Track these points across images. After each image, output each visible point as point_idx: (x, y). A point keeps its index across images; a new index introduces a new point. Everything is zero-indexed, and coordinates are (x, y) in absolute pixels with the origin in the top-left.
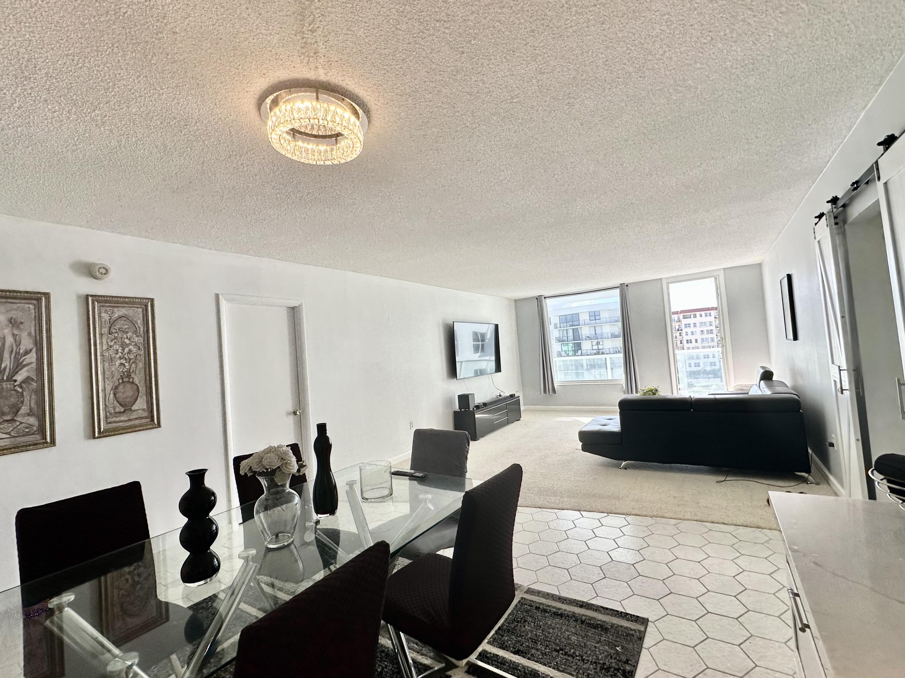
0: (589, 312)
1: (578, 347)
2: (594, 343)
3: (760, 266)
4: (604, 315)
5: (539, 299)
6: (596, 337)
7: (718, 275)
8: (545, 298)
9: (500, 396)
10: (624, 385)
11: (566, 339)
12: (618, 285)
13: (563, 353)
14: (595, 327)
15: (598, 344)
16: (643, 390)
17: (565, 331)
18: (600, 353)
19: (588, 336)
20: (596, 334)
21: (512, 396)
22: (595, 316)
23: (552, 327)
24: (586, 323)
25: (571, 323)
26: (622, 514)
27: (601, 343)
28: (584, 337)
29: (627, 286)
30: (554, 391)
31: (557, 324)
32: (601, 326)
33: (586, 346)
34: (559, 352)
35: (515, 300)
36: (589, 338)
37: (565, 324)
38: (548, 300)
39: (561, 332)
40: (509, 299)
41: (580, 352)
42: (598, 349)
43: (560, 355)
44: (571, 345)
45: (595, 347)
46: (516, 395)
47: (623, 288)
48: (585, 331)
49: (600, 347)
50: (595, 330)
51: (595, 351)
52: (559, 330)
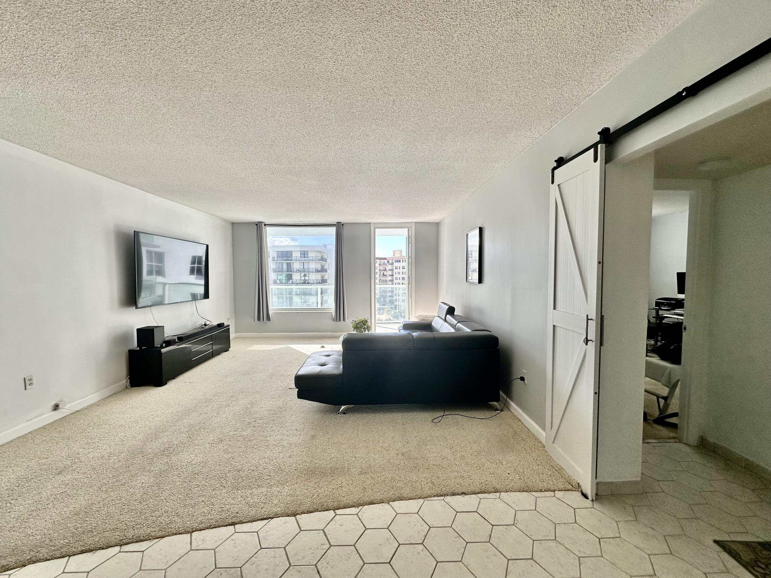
0: (301, 251)
1: (289, 277)
2: (302, 275)
3: (437, 225)
4: (311, 255)
5: (259, 226)
6: (304, 271)
7: (411, 227)
8: (265, 225)
9: (205, 325)
10: (334, 314)
11: (281, 270)
12: (335, 223)
13: (278, 281)
14: (304, 263)
15: (305, 275)
16: (355, 321)
17: (281, 264)
18: (306, 283)
19: (299, 269)
20: (304, 268)
21: (220, 325)
22: (304, 254)
23: (270, 260)
24: (297, 260)
25: (286, 258)
26: (353, 506)
27: (307, 276)
28: (295, 270)
29: (343, 225)
30: (268, 318)
31: (274, 257)
32: (308, 262)
33: (296, 277)
34: (275, 280)
35: (233, 224)
36: (299, 271)
37: (281, 258)
38: (268, 229)
39: (278, 264)
40: (226, 221)
41: (291, 281)
42: (305, 280)
43: (275, 282)
44: (284, 275)
45: (303, 278)
46: (226, 324)
47: (339, 226)
48: (296, 266)
49: (307, 278)
50: (304, 265)
51: (302, 281)
52: (276, 263)
